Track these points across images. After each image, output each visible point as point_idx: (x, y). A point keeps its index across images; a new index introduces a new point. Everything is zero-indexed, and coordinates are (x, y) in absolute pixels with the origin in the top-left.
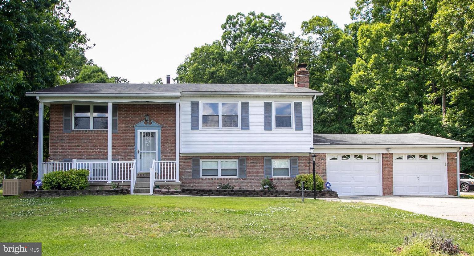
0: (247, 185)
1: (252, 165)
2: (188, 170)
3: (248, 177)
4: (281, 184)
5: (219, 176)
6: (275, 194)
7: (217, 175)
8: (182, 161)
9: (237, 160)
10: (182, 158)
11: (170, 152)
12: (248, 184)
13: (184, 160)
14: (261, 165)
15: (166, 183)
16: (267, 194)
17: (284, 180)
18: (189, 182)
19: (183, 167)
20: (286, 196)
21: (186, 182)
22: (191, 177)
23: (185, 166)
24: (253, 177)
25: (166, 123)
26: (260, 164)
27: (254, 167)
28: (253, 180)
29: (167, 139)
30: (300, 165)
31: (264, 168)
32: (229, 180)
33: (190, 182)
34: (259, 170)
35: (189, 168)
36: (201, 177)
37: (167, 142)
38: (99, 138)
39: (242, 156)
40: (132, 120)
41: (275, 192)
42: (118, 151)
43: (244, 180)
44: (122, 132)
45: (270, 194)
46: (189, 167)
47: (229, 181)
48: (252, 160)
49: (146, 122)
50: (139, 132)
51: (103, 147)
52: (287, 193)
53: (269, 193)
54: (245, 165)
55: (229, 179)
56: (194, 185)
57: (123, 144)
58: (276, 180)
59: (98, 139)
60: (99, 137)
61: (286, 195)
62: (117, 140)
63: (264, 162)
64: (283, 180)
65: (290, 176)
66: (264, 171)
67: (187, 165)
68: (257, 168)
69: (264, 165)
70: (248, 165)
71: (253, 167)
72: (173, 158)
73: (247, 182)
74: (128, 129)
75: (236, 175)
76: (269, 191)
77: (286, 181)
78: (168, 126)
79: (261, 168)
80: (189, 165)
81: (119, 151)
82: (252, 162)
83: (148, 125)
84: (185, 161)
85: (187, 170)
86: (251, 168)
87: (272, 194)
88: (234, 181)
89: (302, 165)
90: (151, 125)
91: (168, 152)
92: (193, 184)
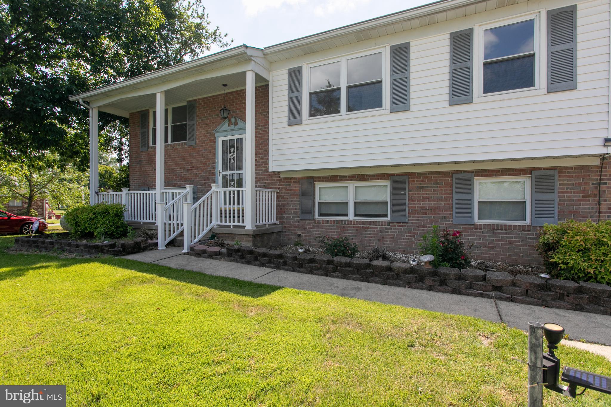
0: (408, 239)
1: (423, 194)
2: (293, 204)
3: (412, 220)
4: (499, 241)
5: (351, 217)
6: (455, 284)
7: (347, 215)
8: (283, 188)
9: (387, 183)
10: (283, 182)
11: (264, 172)
12: (411, 236)
13: (286, 185)
14: (445, 194)
15: (232, 230)
16: (428, 282)
17: (510, 230)
18: (295, 227)
19: (285, 198)
20: (492, 293)
21: (290, 227)
22: (298, 217)
23: (288, 196)
24: (424, 220)
25: (259, 121)
26: (442, 190)
27: (426, 197)
28: (424, 227)
29: (261, 149)
30: (562, 192)
31: (452, 201)
32: (370, 225)
33: (297, 227)
34: (440, 204)
35: (295, 201)
36: (317, 217)
37: (261, 154)
38: (175, 155)
39: (398, 174)
40: (213, 123)
41: (452, 277)
42: (196, 174)
43: (402, 226)
44: (201, 143)
45: (437, 283)
46: (293, 198)
47: (368, 228)
48: (422, 181)
49: (230, 124)
50: (221, 140)
51: (180, 169)
52: (499, 284)
53: (433, 280)
54: (405, 194)
55: (370, 223)
56: (302, 233)
57: (202, 162)
58: (485, 229)
59: (174, 158)
60: (175, 153)
61: (494, 290)
62: (195, 156)
63: (452, 186)
64: (506, 230)
65: (528, 221)
66: (452, 208)
67: (292, 195)
68: (434, 201)
69: (452, 194)
70: (413, 194)
71: (423, 197)
72: (269, 183)
73: (410, 233)
74: (208, 138)
75: (386, 216)
76: (435, 274)
77: (516, 234)
78: (262, 126)
79: (446, 201)
80: (294, 195)
81: (198, 174)
82: (423, 187)
83: (232, 127)
84: (288, 186)
85: (291, 204)
86: (419, 201)
87: (443, 283)
88: (380, 228)
89: (571, 192)
90: (236, 127)
91: (262, 173)
92: (301, 230)
